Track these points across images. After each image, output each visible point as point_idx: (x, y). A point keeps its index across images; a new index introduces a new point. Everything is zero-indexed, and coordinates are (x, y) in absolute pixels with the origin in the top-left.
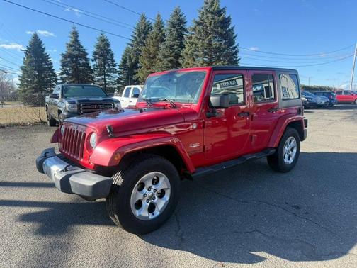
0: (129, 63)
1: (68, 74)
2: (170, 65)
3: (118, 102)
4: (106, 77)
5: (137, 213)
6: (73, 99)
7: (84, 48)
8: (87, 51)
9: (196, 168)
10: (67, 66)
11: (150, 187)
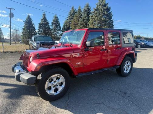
1: (41, 31)
4: (57, 33)
6: (38, 42)
7: (48, 21)
10: (41, 28)
11: (55, 81)
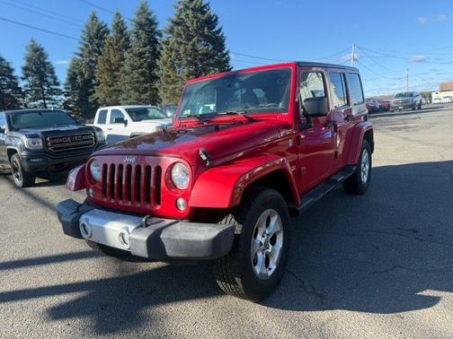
2: (142, 79)
3: (99, 129)
5: (257, 269)
7: (7, 61)
8: (12, 66)
9: (301, 197)
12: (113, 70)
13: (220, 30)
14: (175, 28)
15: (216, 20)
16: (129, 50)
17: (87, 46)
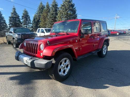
0: (36, 20)
1: (12, 24)
2: (52, 21)
3: (36, 34)
4: (27, 26)
5: (60, 73)
6: (19, 33)
7: (18, 14)
8: (19, 16)
9: (78, 56)
11: (64, 64)
12: (45, 18)
13: (75, 8)
14: (62, 7)
15: (74, 5)
16: (49, 13)
17: (39, 11)
